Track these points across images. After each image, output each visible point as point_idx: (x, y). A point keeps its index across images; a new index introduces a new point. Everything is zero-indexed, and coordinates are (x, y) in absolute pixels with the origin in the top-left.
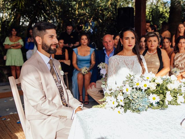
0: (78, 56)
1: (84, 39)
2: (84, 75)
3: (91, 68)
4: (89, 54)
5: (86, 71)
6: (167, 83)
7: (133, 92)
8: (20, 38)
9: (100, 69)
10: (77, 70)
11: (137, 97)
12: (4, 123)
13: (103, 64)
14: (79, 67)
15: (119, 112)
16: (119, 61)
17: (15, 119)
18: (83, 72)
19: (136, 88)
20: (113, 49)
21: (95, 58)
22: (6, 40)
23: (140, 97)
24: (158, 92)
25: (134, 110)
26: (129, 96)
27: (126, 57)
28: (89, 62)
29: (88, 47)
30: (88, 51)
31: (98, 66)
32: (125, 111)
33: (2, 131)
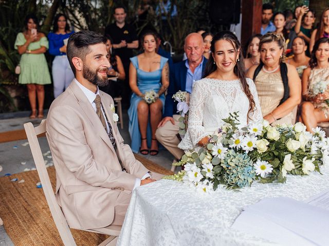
0: (139, 71)
1: (150, 41)
2: (149, 105)
3: (161, 92)
4: (158, 68)
5: (153, 98)
6: (287, 139)
7: (229, 156)
8: (42, 35)
9: (177, 102)
10: (137, 95)
11: (236, 165)
12: (14, 186)
13: (182, 93)
14: (140, 90)
15: (205, 190)
16: (211, 89)
17: (34, 181)
18: (146, 99)
19: (235, 149)
20: (201, 58)
21: (169, 75)
22: (19, 38)
23: (240, 164)
24: (271, 154)
25: (229, 185)
26: (223, 161)
27: (222, 82)
28: (158, 81)
29: (157, 56)
30: (157, 62)
31: (174, 96)
32: (215, 187)
33: (13, 201)
